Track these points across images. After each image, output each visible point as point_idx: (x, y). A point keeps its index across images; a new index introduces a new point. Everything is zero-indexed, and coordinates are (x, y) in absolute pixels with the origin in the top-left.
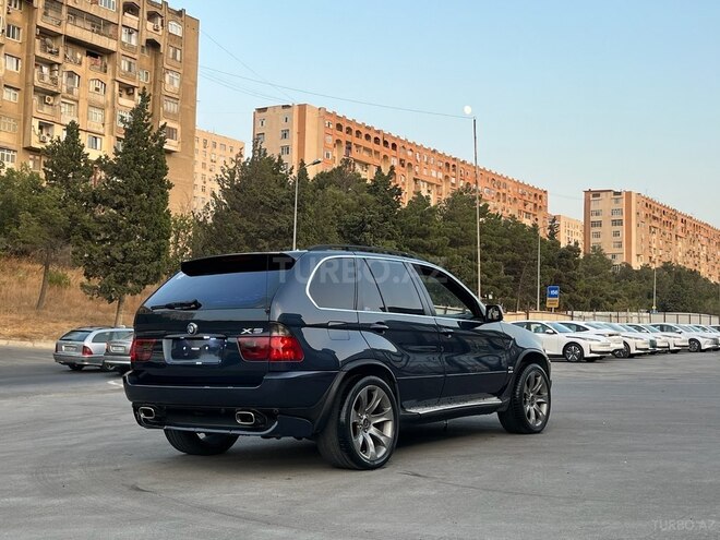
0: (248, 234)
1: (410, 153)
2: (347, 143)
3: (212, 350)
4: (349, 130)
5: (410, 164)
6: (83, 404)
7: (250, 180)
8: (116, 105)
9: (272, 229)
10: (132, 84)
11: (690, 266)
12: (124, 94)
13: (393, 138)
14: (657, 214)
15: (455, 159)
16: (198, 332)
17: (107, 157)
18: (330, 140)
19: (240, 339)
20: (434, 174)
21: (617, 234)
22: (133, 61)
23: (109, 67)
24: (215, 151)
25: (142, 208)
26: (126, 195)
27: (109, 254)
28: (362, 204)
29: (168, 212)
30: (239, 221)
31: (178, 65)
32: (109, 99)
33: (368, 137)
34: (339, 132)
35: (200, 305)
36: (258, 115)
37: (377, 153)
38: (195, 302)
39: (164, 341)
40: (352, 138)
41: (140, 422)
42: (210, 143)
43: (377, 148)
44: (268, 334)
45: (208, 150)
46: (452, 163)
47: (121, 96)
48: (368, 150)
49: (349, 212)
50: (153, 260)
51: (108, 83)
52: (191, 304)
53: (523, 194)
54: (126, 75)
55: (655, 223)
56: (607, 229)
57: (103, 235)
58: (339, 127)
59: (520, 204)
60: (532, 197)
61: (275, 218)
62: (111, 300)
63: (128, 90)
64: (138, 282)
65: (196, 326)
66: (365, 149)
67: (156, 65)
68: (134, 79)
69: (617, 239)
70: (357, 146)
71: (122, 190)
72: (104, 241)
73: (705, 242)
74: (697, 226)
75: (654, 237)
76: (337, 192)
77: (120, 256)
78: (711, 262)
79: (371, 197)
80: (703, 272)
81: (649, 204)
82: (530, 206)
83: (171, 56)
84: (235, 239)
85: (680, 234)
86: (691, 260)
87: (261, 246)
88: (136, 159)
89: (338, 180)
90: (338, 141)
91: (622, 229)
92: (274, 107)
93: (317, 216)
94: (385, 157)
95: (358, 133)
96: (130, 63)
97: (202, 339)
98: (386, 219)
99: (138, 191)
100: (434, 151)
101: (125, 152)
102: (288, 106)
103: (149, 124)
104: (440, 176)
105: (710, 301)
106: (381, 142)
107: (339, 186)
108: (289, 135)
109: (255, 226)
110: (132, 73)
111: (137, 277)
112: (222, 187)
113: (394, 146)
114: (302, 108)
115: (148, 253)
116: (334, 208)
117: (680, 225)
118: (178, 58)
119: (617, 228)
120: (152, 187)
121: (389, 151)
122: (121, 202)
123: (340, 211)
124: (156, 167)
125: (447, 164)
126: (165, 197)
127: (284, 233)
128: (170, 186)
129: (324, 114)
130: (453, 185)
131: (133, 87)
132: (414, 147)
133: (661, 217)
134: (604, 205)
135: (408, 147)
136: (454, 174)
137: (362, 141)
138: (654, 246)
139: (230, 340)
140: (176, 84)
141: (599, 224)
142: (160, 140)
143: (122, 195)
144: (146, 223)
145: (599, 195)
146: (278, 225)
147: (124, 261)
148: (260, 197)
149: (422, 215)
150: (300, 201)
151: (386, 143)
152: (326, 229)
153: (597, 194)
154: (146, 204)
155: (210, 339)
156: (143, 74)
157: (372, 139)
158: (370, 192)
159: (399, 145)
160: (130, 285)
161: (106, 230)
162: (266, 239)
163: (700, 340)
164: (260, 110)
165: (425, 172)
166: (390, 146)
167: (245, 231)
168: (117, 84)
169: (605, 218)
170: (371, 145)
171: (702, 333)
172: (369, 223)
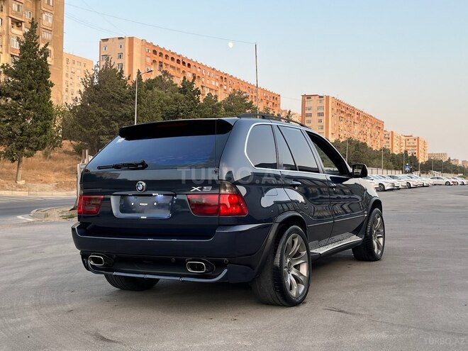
0: (104, 117)
1: (199, 70)
2: (160, 62)
3: (160, 206)
4: (161, 54)
5: (199, 77)
6: (9, 238)
7: (104, 83)
8: (10, 33)
9: (120, 115)
10: (21, 19)
11: (361, 140)
12: (15, 26)
13: (188, 60)
14: (343, 110)
15: (226, 74)
16: (146, 190)
17: (8, 65)
18: (149, 60)
19: (189, 196)
20: (213, 83)
21: (320, 121)
22: (20, 4)
23: (4, 7)
24: (74, 66)
25: (33, 99)
26: (22, 91)
27: (11, 130)
28: (176, 100)
29: (51, 102)
30: (98, 109)
31: (51, 8)
32: (5, 29)
33: (173, 59)
34: (155, 56)
35: (147, 166)
36: (102, 43)
37: (178, 69)
38: (143, 163)
39: (112, 198)
40: (163, 59)
41: (87, 268)
42: (71, 61)
43: (178, 66)
44: (217, 191)
45: (70, 65)
46: (224, 77)
47: (13, 27)
48: (173, 67)
49: (168, 105)
50: (41, 134)
51: (4, 18)
52: (138, 164)
53: (266, 97)
54: (16, 14)
55: (342, 115)
56: (315, 118)
57: (7, 118)
58: (155, 52)
59: (265, 102)
60: (272, 99)
61: (122, 107)
62: (13, 161)
63: (18, 23)
64: (32, 148)
65: (144, 184)
66: (171, 66)
67: (36, 8)
68: (22, 16)
69: (321, 124)
70: (166, 65)
71: (19, 87)
72: (6, 121)
73: (370, 126)
74: (366, 117)
75: (342, 123)
76: (160, 92)
77: (19, 132)
78: (373, 138)
79: (182, 95)
80: (369, 144)
81: (339, 104)
82: (270, 104)
83: (46, 3)
84: (95, 121)
85: (356, 121)
86: (362, 137)
87: (113, 125)
88: (29, 66)
89: (160, 84)
90: (154, 61)
91: (323, 119)
92: (113, 39)
93: (149, 107)
94: (184, 72)
95: (166, 56)
96: (18, 6)
97: (151, 195)
98: (191, 110)
99: (31, 88)
100: (214, 69)
101: (21, 61)
102: (122, 38)
103: (37, 43)
104: (217, 84)
105: (375, 161)
106: (181, 62)
107: (161, 88)
108: (123, 57)
109: (109, 113)
110: (20, 12)
111: (31, 146)
112: (86, 87)
113: (189, 65)
114: (131, 39)
115: (38, 130)
116: (159, 102)
117: (356, 116)
118: (51, 4)
119: (321, 118)
120: (40, 86)
121: (185, 68)
122: (19, 95)
123: (162, 104)
124: (42, 72)
125: (222, 78)
126: (49, 92)
127: (128, 117)
128: (52, 85)
129: (145, 43)
130: (225, 90)
131: (21, 22)
132: (201, 66)
133: (346, 111)
134: (313, 104)
135: (198, 66)
136: (225, 83)
137: (169, 62)
138: (341, 128)
139: (179, 197)
140: (50, 21)
141: (310, 115)
142: (45, 54)
143: (19, 90)
144: (36, 109)
145: (310, 98)
146: (124, 112)
147: (21, 135)
148: (112, 93)
149: (213, 107)
150: (138, 96)
151: (184, 63)
152: (154, 115)
153: (309, 97)
154: (36, 97)
155: (159, 196)
156: (27, 13)
157: (176, 60)
158: (181, 92)
159: (192, 64)
160: (26, 150)
161: (8, 114)
162: (116, 121)
163: (384, 184)
164: (104, 40)
165: (208, 82)
166: (187, 65)
167: (101, 116)
168: (10, 20)
169: (314, 112)
170: (174, 64)
171: (383, 180)
172: (182, 112)
